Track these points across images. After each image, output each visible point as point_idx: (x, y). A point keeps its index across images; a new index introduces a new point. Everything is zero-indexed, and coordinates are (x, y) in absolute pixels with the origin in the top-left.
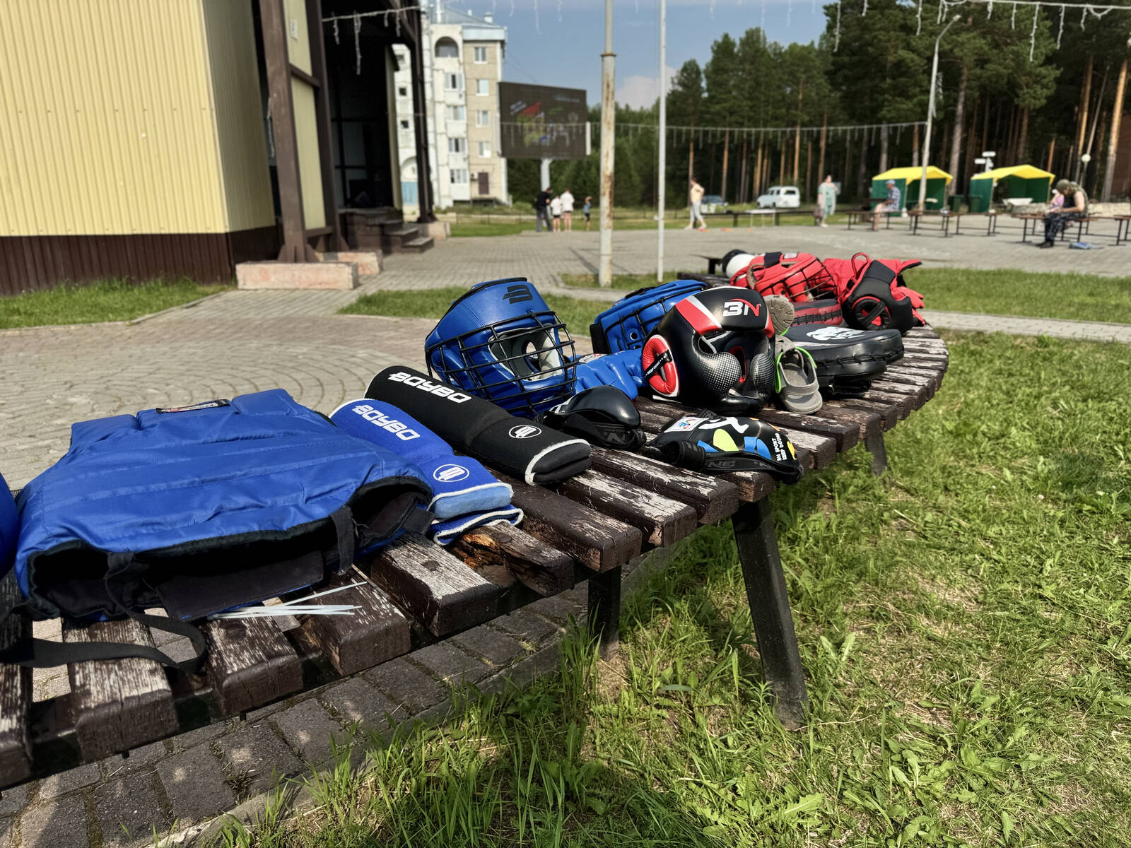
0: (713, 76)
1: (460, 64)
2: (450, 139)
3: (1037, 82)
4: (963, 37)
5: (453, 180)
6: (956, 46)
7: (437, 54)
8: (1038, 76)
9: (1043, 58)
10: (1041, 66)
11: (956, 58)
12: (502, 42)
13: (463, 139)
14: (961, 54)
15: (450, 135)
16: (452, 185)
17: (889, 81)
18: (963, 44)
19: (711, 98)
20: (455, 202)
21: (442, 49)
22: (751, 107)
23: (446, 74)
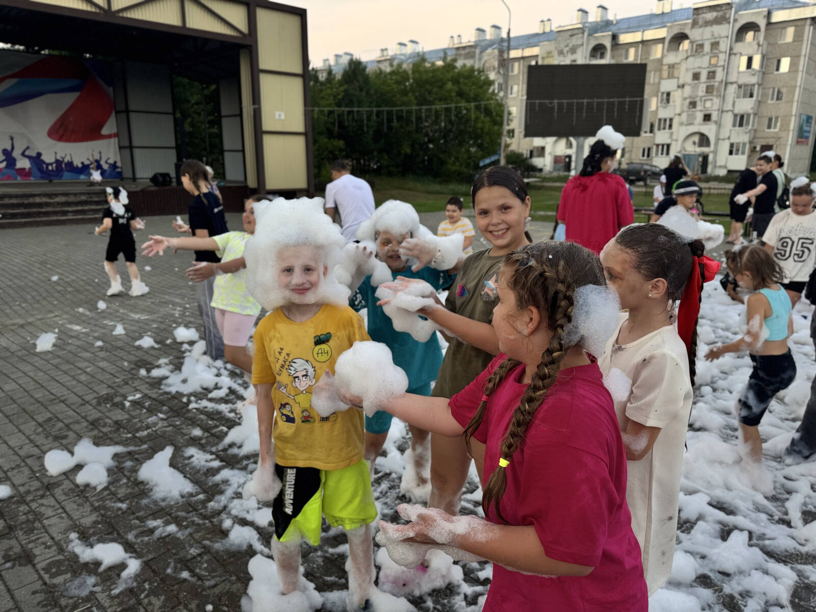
2: (735, 116)
5: (731, 153)
7: (738, 38)
13: (749, 115)
15: (736, 111)
16: (730, 157)
21: (745, 34)
23: (743, 57)
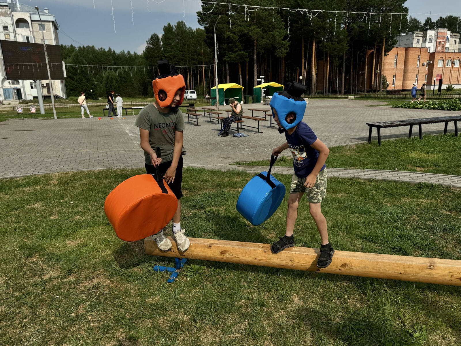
0: (164, 41)
1: (31, 32)
3: (282, 47)
4: (252, 27)
5: (32, 87)
6: (250, 31)
7: (18, 26)
8: (282, 44)
9: (283, 37)
10: (283, 40)
11: (250, 36)
12: (53, 22)
14: (251, 35)
16: (32, 89)
17: (226, 45)
18: (252, 30)
19: (165, 50)
20: (34, 97)
21: (20, 24)
22: (182, 55)
23: (23, 36)
